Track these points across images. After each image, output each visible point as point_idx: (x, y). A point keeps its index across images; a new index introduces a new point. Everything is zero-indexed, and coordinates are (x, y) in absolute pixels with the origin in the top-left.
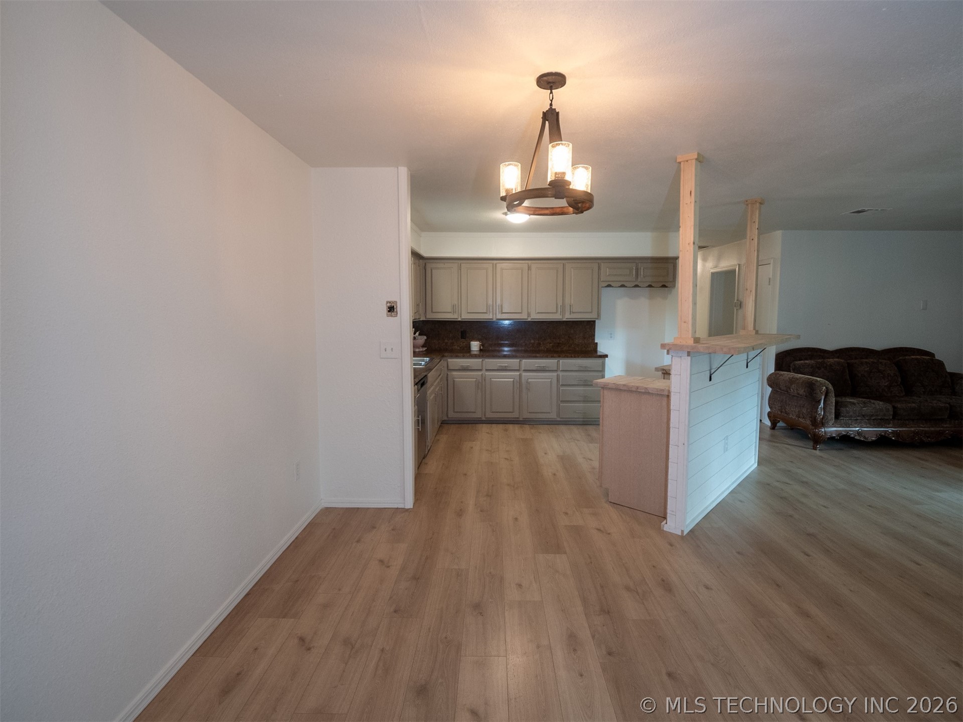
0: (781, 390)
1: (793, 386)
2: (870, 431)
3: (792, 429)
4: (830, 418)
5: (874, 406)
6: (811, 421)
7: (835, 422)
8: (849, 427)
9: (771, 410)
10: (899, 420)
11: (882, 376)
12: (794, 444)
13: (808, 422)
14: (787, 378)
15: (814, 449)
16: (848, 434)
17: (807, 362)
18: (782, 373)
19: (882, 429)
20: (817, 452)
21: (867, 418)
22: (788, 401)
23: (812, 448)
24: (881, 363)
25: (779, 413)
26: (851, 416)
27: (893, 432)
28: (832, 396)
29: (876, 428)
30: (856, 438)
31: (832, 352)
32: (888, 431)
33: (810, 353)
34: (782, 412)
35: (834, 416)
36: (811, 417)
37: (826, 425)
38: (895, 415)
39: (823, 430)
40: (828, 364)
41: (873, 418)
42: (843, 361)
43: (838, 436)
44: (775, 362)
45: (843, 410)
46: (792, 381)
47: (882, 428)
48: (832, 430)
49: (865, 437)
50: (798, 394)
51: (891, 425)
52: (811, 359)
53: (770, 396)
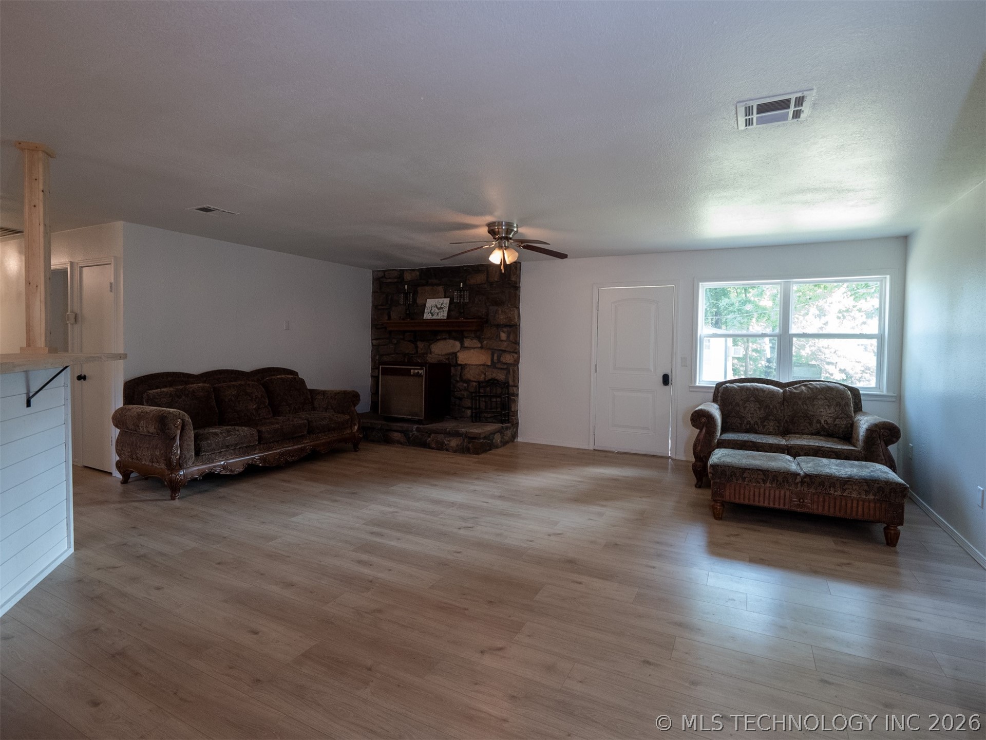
0: (128, 429)
1: (142, 422)
2: (236, 462)
3: (146, 479)
4: (188, 456)
5: (238, 433)
6: (166, 465)
7: (196, 459)
8: (213, 462)
9: (120, 458)
10: (264, 444)
11: (250, 398)
12: (148, 498)
13: (163, 466)
14: (135, 413)
15: (172, 499)
16: (212, 471)
17: (164, 389)
18: (131, 406)
19: (249, 457)
20: (177, 503)
21: (232, 448)
22: (139, 443)
23: (170, 498)
24: (249, 384)
25: (130, 460)
26: (214, 449)
27: (261, 459)
28: (189, 429)
29: (243, 457)
30: (221, 473)
31: (197, 376)
32: (254, 458)
33: (170, 379)
34: (133, 459)
35: (194, 453)
36: (165, 460)
37: (185, 466)
38: (260, 439)
39: (182, 473)
40: (191, 390)
41: (238, 447)
42: (208, 385)
43: (201, 475)
44: (124, 393)
45: (204, 443)
46: (140, 416)
47: (249, 455)
48: (194, 469)
49: (231, 470)
50: (149, 432)
51: (257, 452)
52: (171, 386)
53: (118, 439)
